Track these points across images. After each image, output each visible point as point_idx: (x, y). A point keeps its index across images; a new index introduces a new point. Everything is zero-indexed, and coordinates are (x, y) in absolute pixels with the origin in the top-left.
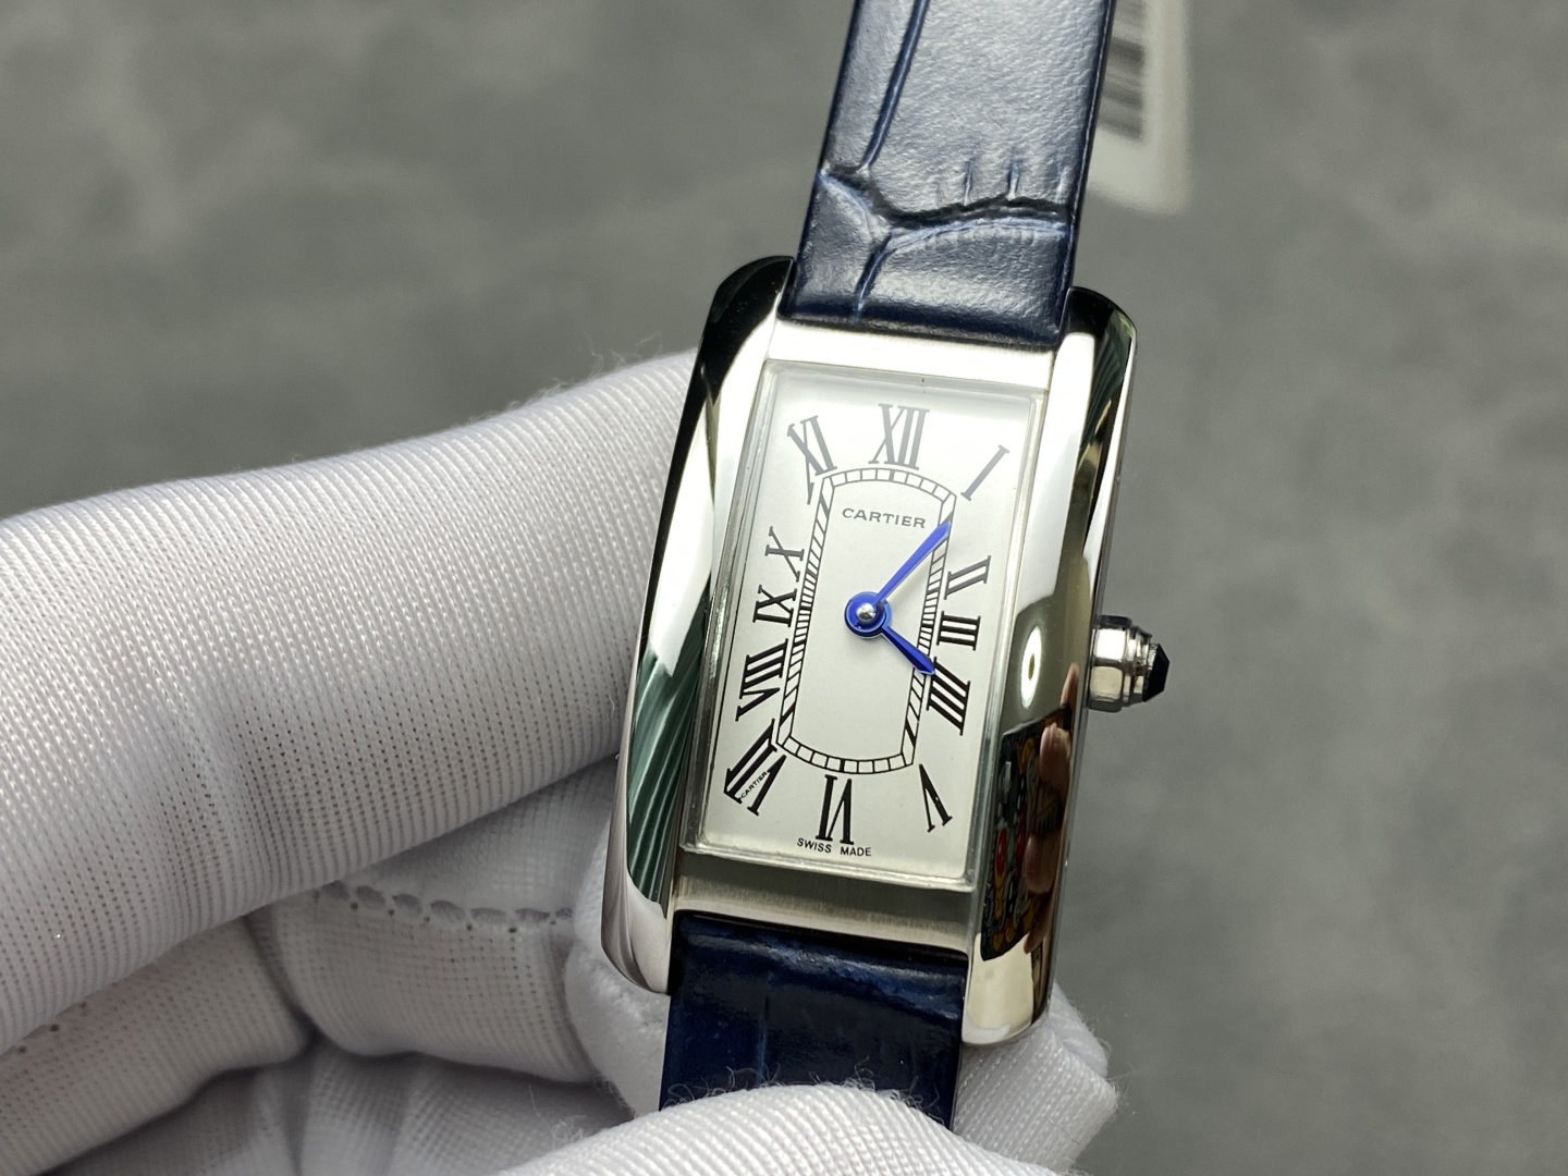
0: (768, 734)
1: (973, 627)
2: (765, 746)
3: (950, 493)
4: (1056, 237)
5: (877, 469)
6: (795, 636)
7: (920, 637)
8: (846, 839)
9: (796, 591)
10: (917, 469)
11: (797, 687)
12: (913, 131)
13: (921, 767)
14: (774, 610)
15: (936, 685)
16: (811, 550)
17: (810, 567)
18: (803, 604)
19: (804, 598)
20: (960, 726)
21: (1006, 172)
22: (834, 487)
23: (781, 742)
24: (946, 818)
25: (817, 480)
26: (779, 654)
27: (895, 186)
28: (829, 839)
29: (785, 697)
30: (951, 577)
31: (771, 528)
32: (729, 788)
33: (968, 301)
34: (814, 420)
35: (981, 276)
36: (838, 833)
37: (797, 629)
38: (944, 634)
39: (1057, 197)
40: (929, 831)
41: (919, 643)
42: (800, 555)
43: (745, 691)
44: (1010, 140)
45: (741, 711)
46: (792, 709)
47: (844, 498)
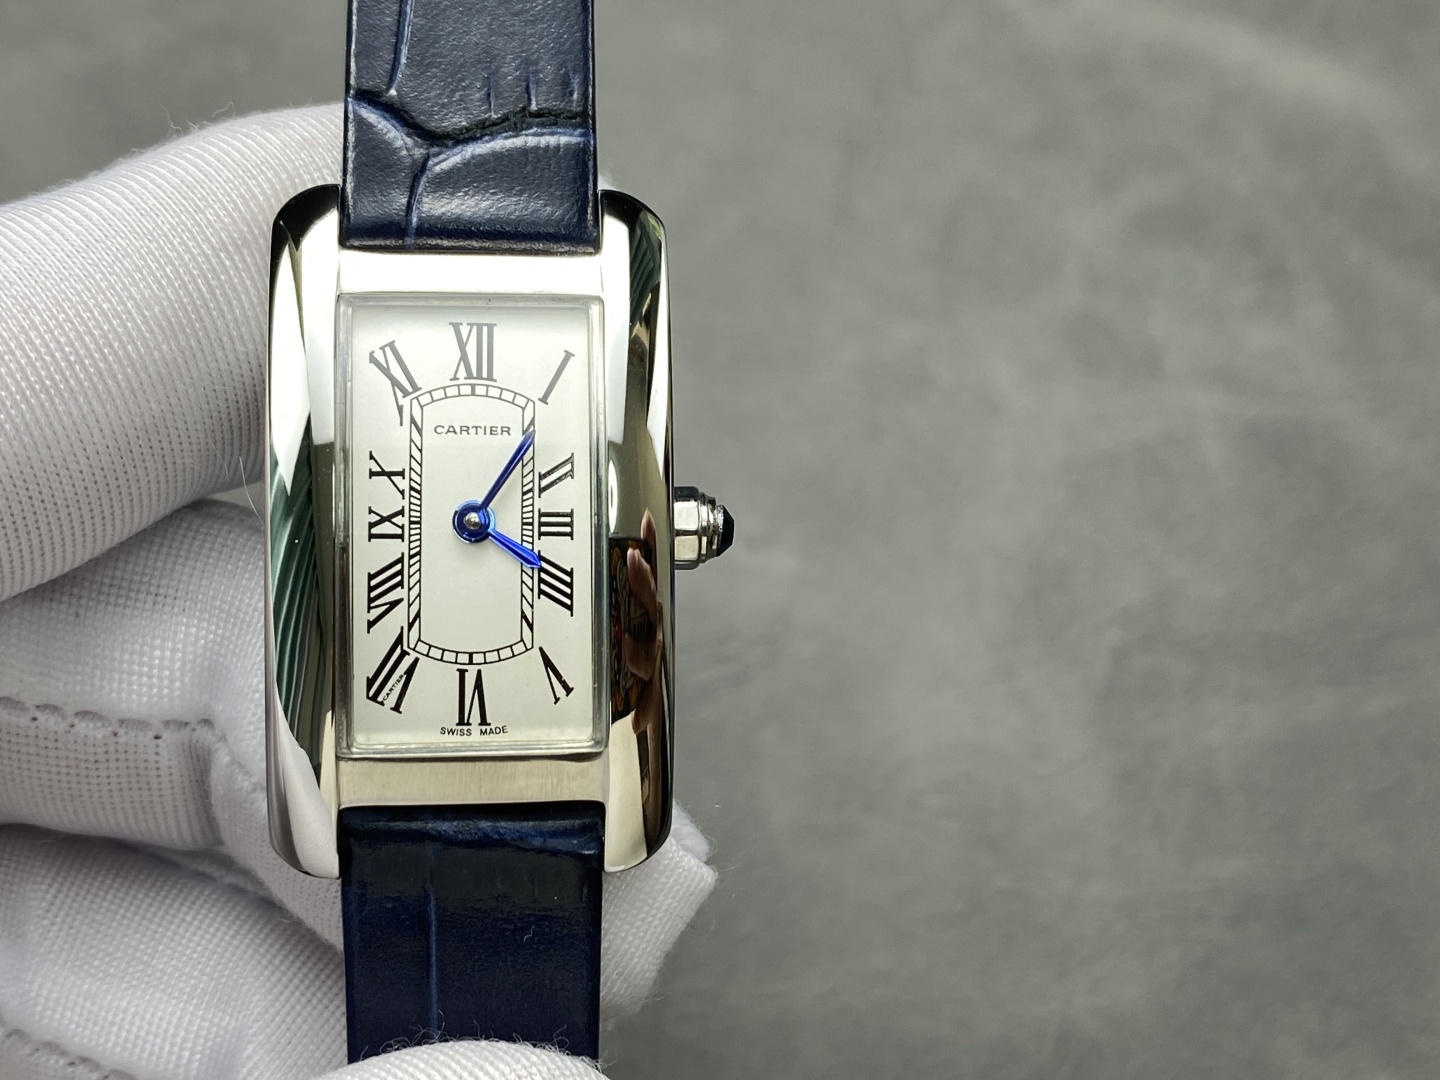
0: (399, 641)
1: (568, 520)
2: (398, 651)
3: (529, 400)
4: (579, 144)
5: (458, 386)
6: (410, 549)
7: (522, 535)
8: (484, 721)
9: (403, 507)
10: (495, 381)
11: (419, 595)
12: (432, 51)
13: (541, 649)
14: (386, 528)
15: (543, 575)
16: (411, 469)
17: (413, 484)
18: (412, 519)
19: (413, 513)
20: (570, 608)
21: (524, 84)
22: (422, 407)
23: (412, 646)
24: (568, 690)
25: (405, 402)
26: (398, 567)
27: (425, 106)
28: (468, 724)
29: (410, 605)
30: (542, 477)
31: (371, 453)
32: (371, 694)
33: (510, 214)
34: (391, 345)
35: (517, 189)
36: (475, 718)
37: (410, 542)
38: (543, 529)
39: (574, 105)
40: (555, 703)
41: (523, 541)
42: (401, 474)
43: (372, 605)
44: (523, 52)
45: (371, 624)
46: (418, 615)
47: (432, 417)
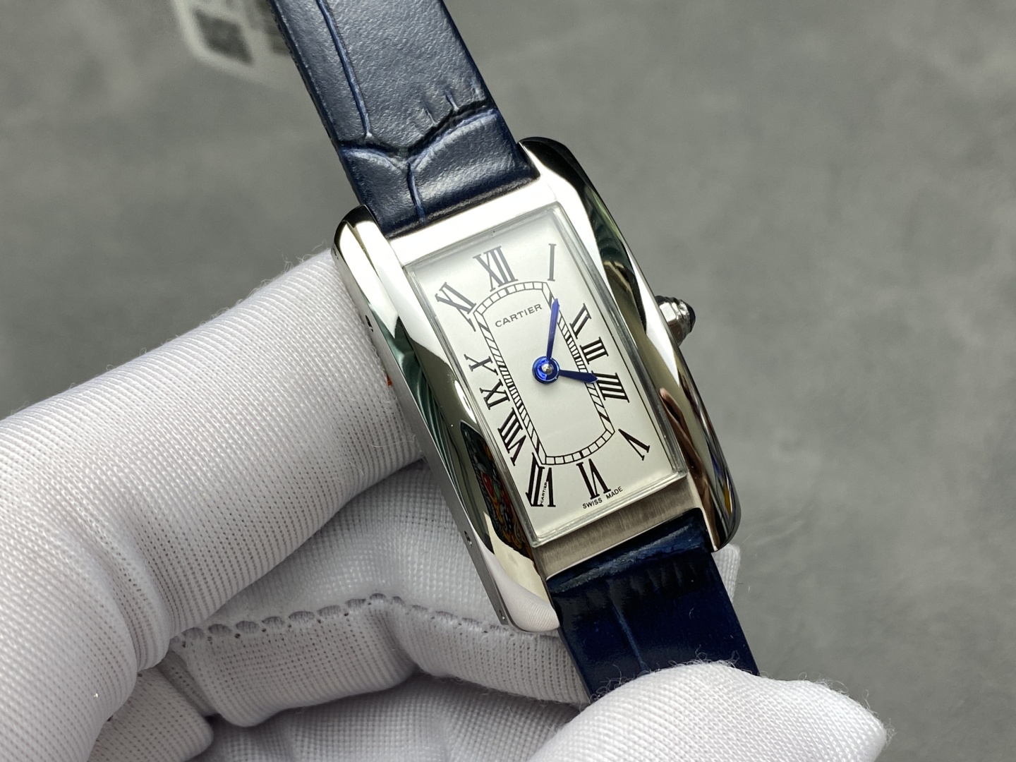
0: (535, 462)
1: (600, 345)
2: (537, 469)
3: (542, 283)
4: (493, 119)
5: (497, 292)
6: (516, 404)
7: (578, 366)
8: (606, 490)
9: (500, 380)
10: (517, 280)
11: (534, 429)
12: (380, 100)
13: (620, 431)
14: (496, 397)
15: (601, 385)
16: (493, 355)
17: (499, 363)
18: (508, 385)
19: (507, 381)
20: (625, 398)
21: (444, 97)
22: (482, 315)
23: (544, 462)
24: (647, 448)
25: (470, 316)
26: (514, 417)
27: (392, 135)
28: (598, 495)
29: (531, 438)
30: (573, 326)
31: (465, 355)
32: (532, 502)
33: (475, 177)
34: (445, 285)
35: (471, 161)
36: (600, 489)
37: (514, 399)
38: (588, 357)
39: (479, 97)
40: (643, 460)
41: (579, 369)
42: (489, 360)
43: (509, 447)
44: (434, 78)
45: (513, 460)
46: (539, 442)
47: (491, 317)
